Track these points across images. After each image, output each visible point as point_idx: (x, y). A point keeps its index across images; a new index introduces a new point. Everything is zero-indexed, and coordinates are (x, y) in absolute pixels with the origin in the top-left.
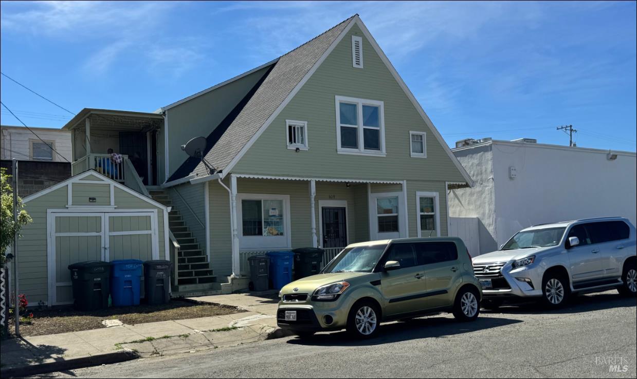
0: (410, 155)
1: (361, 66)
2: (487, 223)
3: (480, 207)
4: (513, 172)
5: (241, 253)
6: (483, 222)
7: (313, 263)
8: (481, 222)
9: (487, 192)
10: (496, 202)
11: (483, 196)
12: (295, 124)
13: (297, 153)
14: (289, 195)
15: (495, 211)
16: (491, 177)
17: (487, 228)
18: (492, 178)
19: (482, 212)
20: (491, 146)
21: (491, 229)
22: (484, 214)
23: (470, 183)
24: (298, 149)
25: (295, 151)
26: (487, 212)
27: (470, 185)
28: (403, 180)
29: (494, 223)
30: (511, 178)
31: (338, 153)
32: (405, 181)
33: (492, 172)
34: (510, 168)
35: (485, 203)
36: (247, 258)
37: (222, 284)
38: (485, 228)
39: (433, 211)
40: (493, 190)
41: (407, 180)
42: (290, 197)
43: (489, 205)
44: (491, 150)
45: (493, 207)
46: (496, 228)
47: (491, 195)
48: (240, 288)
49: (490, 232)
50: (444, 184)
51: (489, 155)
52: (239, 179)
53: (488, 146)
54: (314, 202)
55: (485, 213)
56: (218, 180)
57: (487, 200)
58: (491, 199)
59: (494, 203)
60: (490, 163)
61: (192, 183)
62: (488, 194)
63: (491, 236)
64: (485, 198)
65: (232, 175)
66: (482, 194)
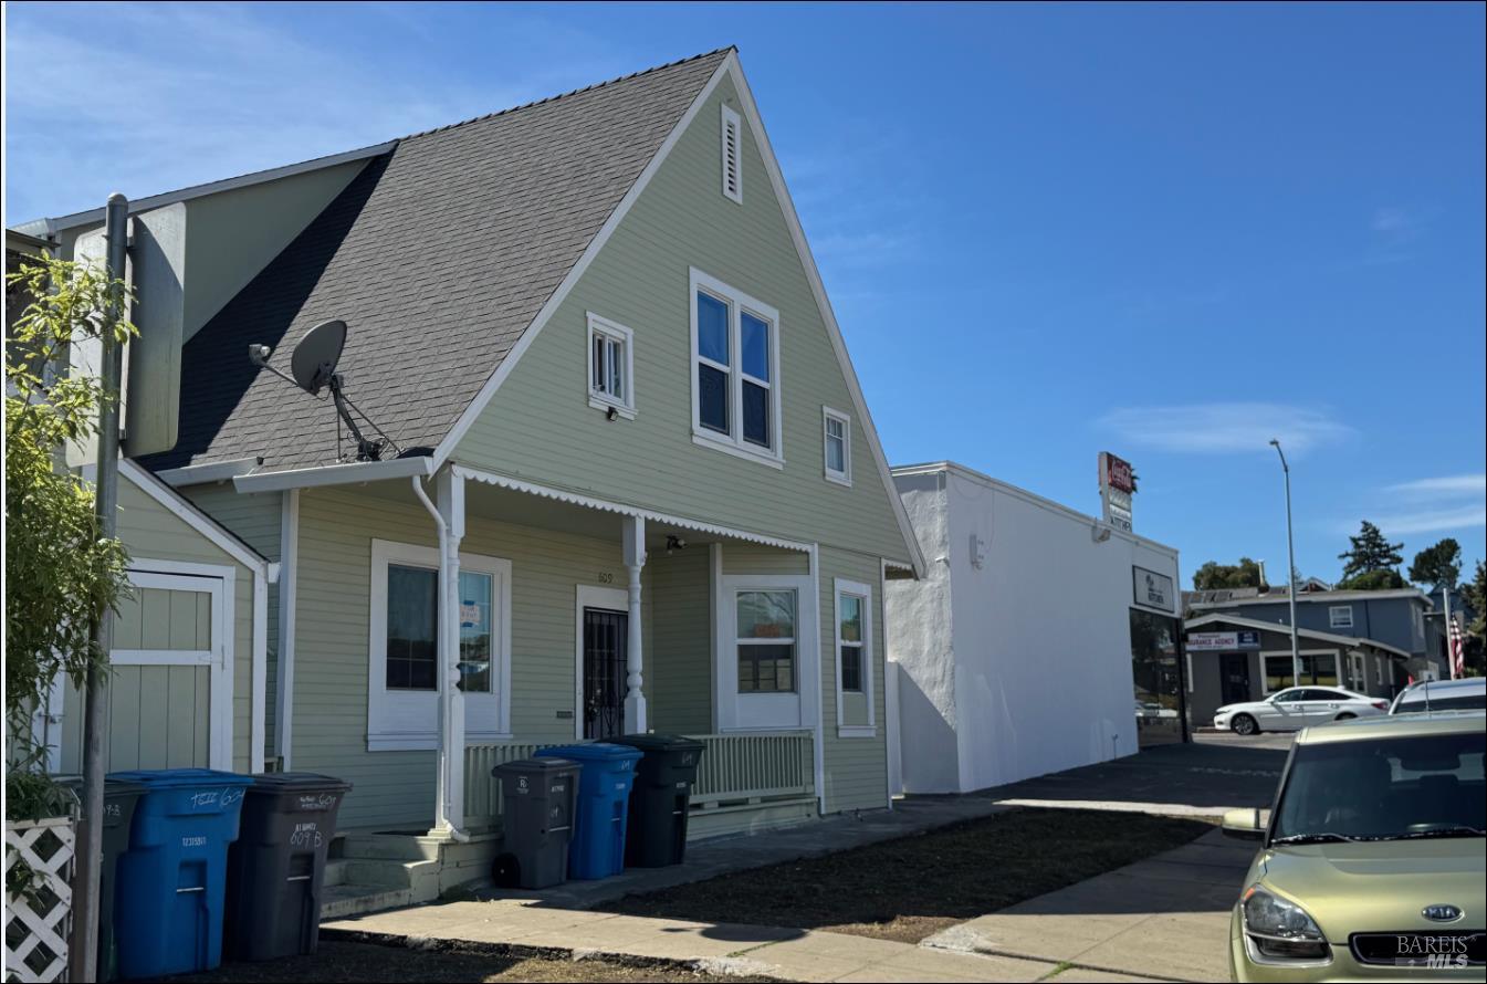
0: (824, 474)
1: (738, 198)
2: (925, 677)
3: (903, 635)
4: (980, 550)
5: (473, 745)
6: (914, 675)
7: (678, 785)
8: (909, 677)
9: (925, 597)
10: (955, 621)
11: (916, 605)
12: (605, 330)
13: (607, 424)
14: (510, 562)
15: (952, 648)
16: (942, 557)
17: (926, 692)
18: (945, 561)
19: (911, 647)
20: (942, 475)
21: (937, 696)
22: (916, 653)
23: (919, 570)
24: (611, 412)
25: (604, 416)
26: (926, 648)
27: (919, 575)
28: (811, 542)
29: (947, 678)
30: (975, 563)
31: (695, 440)
32: (816, 545)
33: (943, 543)
34: (973, 538)
35: (921, 625)
36: (491, 767)
37: (410, 866)
38: (921, 693)
39: (859, 639)
40: (948, 590)
41: (820, 545)
42: (513, 568)
43: (934, 629)
44: (943, 486)
45: (945, 635)
46: (953, 693)
47: (941, 604)
48: (462, 880)
49: (935, 704)
50: (878, 564)
51: (937, 499)
52: (471, 485)
53: (932, 477)
54: (640, 586)
55: (921, 652)
56: (410, 480)
57: (926, 617)
58: (941, 613)
59: (948, 625)
60: (939, 520)
61: (240, 490)
62: (932, 601)
63: (938, 714)
64: (920, 611)
65: (454, 467)
66: (912, 600)
